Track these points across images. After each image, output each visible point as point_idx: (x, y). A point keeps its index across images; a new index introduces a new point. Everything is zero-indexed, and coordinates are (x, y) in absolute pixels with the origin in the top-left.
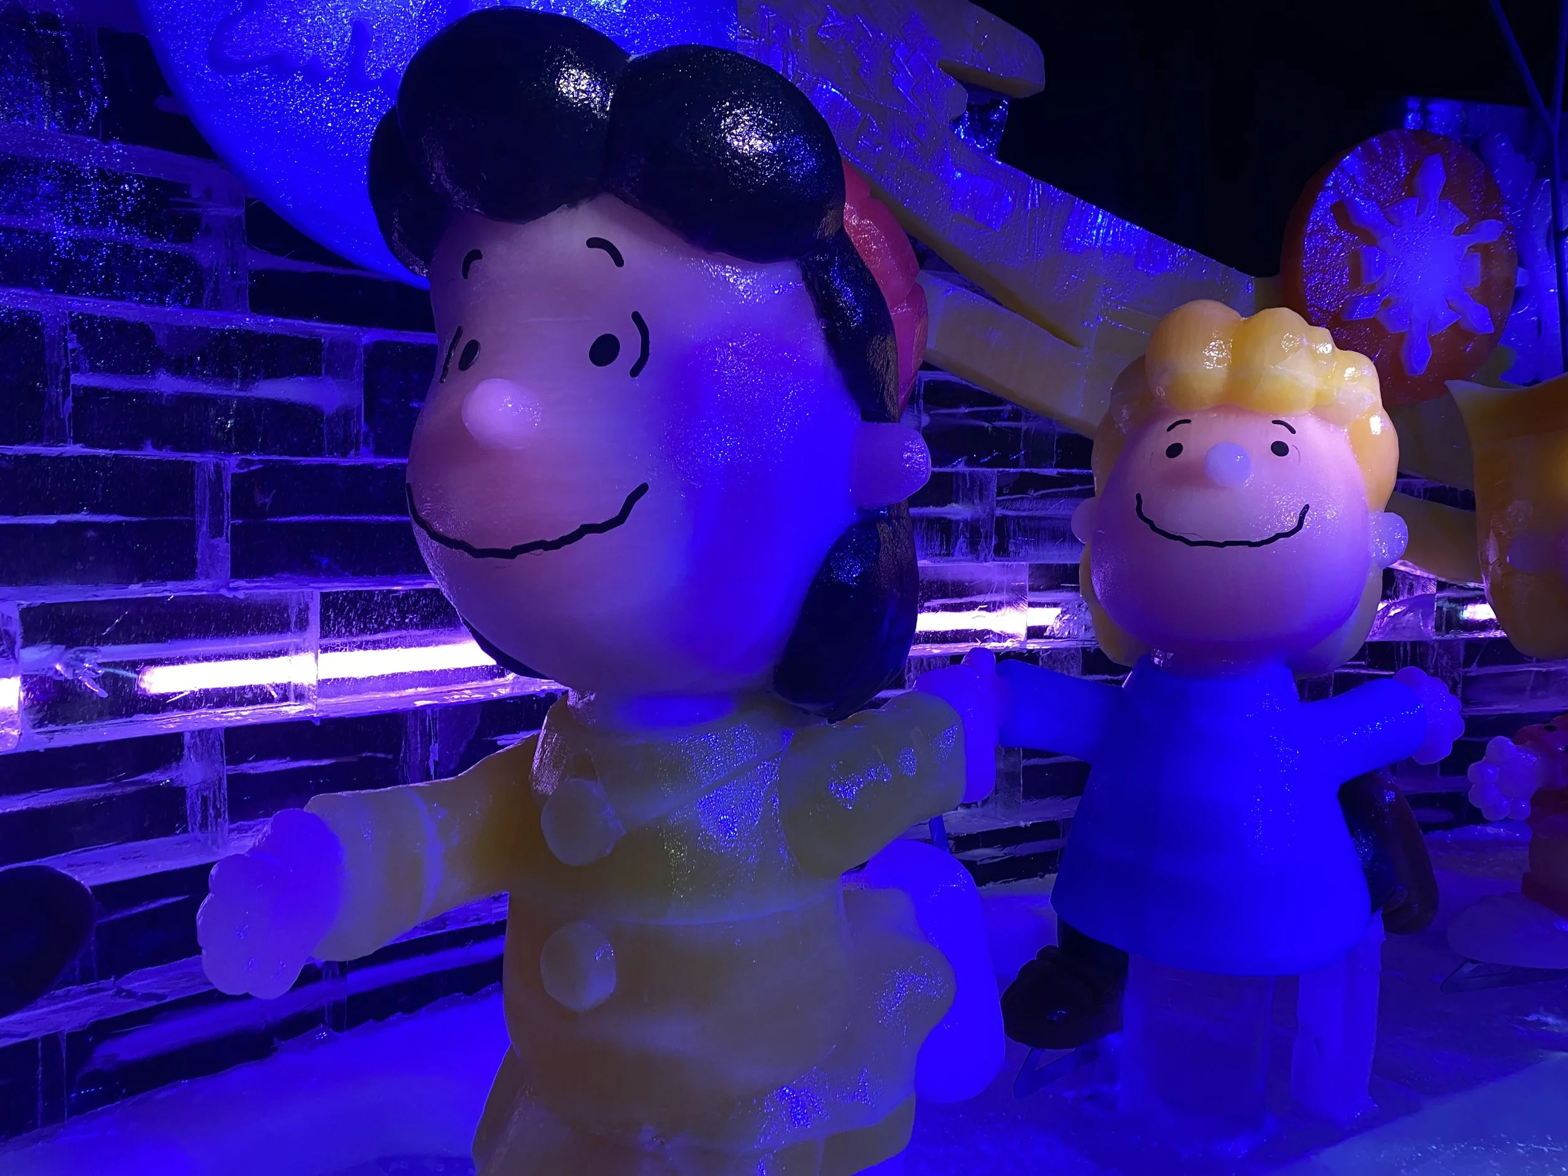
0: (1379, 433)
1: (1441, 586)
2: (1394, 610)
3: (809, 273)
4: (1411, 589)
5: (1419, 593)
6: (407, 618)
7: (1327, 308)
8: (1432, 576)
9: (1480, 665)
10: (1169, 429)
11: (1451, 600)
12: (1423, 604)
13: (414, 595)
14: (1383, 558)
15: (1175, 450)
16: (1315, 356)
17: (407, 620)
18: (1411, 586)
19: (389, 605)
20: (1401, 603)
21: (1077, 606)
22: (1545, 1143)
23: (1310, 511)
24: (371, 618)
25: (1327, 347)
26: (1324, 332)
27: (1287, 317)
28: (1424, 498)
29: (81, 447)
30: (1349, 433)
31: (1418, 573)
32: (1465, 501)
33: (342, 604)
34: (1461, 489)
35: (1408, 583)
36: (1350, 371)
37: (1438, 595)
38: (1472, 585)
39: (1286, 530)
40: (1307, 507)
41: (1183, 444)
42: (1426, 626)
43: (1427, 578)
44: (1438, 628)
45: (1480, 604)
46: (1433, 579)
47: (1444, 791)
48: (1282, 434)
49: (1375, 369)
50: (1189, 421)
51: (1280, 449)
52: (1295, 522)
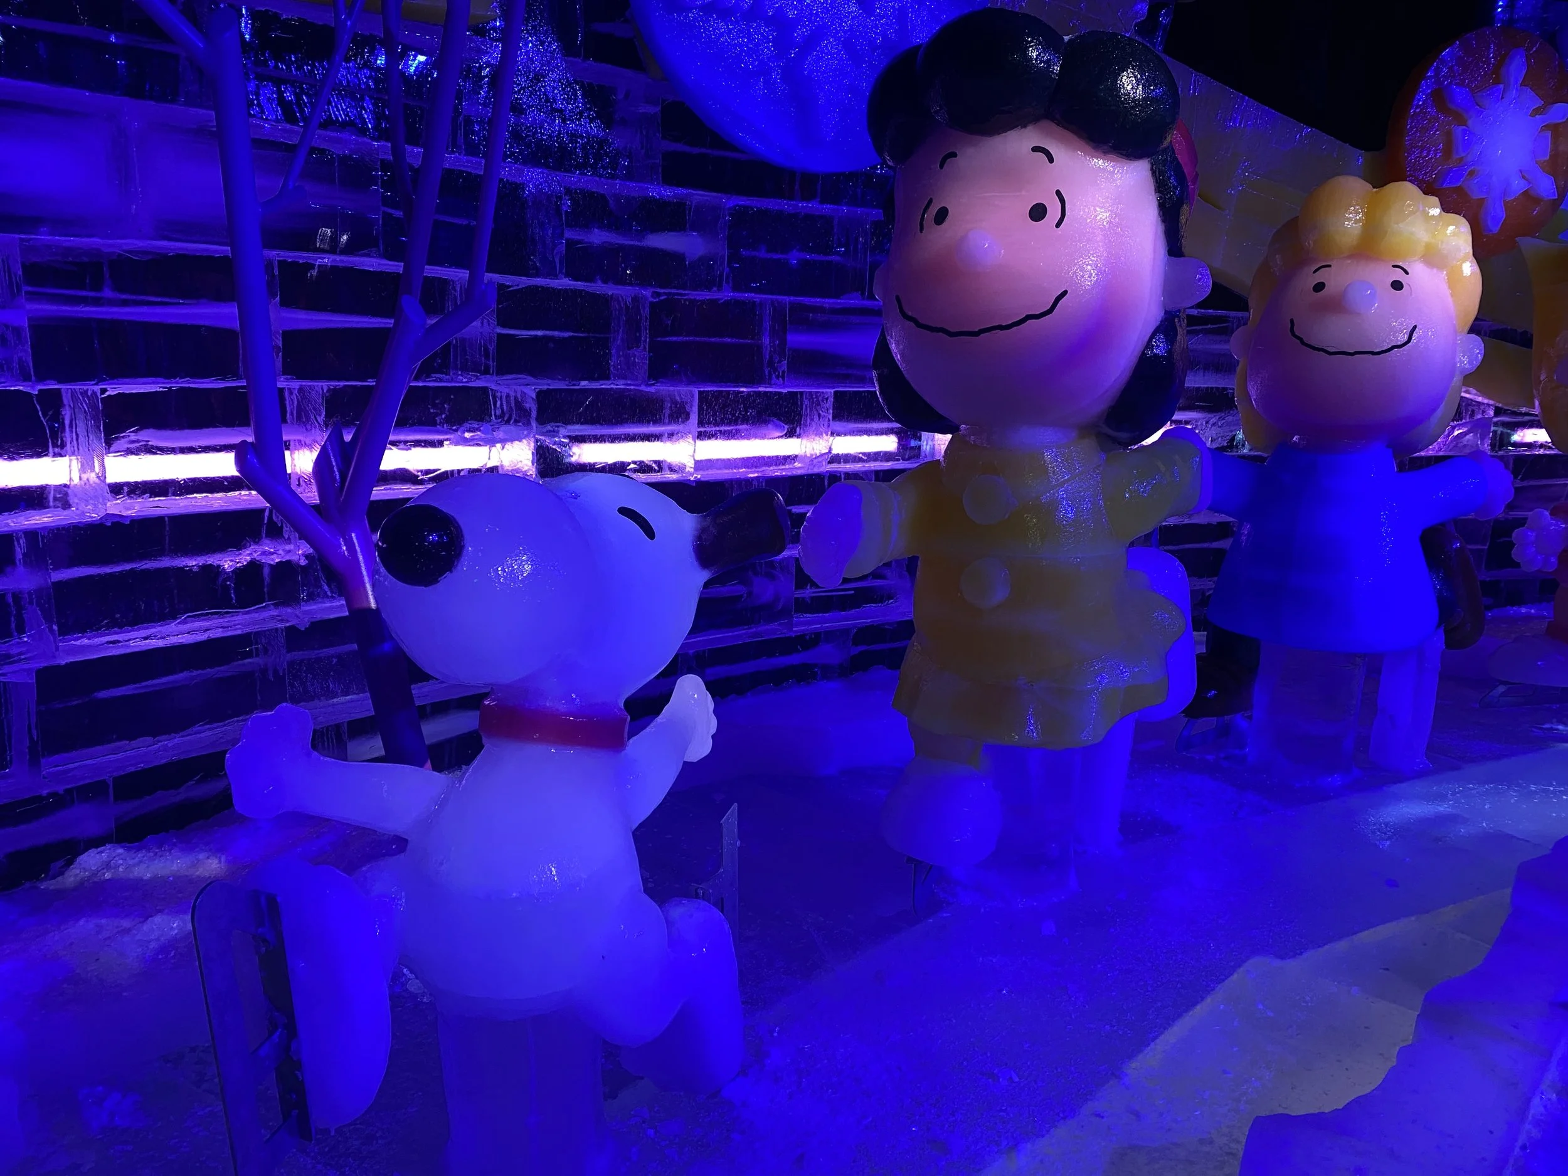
0: (1469, 274)
1: (1498, 411)
2: (1458, 430)
3: (1155, 166)
4: (1472, 415)
5: (1479, 416)
6: (749, 411)
7: (1423, 177)
8: (1491, 402)
9: (1522, 480)
10: (1315, 272)
11: (1505, 424)
12: (1481, 427)
13: (753, 396)
14: (1464, 367)
15: (1319, 287)
16: (1428, 218)
17: (748, 414)
18: (1473, 411)
19: (738, 401)
20: (1463, 425)
21: (1204, 423)
22: (1552, 785)
23: (1417, 330)
24: (727, 411)
25: (1436, 211)
26: (1435, 200)
27: (1408, 189)
28: (1489, 337)
29: (570, 280)
30: (1447, 275)
31: (1480, 399)
32: (1525, 340)
33: (711, 399)
34: (1520, 330)
35: (1470, 409)
36: (1451, 228)
37: (1495, 420)
38: (1524, 410)
39: (1399, 343)
40: (1415, 327)
41: (1326, 283)
42: (1483, 444)
43: (1487, 404)
44: (1493, 446)
45: (1528, 428)
46: (1491, 405)
47: (1488, 579)
48: (1398, 275)
49: (1469, 227)
50: (1329, 266)
51: (1397, 285)
52: (1406, 337)
